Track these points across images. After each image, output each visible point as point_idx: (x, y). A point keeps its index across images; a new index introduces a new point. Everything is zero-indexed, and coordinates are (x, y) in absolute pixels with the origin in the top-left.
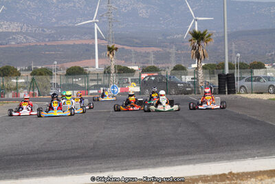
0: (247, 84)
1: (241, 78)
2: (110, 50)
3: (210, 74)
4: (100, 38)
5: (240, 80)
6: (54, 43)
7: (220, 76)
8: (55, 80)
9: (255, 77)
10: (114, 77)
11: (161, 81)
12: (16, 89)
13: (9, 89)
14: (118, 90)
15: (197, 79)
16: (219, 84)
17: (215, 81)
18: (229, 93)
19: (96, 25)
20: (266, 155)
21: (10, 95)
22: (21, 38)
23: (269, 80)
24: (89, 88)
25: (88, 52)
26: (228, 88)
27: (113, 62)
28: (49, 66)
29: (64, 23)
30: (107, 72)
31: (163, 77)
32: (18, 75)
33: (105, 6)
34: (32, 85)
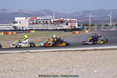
2: (114, 21)
4: (112, 18)
6: (102, 19)
8: (102, 27)
10: (114, 27)
12: (94, 29)
13: (93, 29)
14: (115, 29)
19: (111, 16)
21: (93, 30)
22: (95, 18)
24: (109, 29)
25: (109, 21)
27: (114, 23)
28: (101, 24)
29: (104, 15)
30: (113, 25)
32: (95, 26)
33: (113, 12)
34: (98, 28)
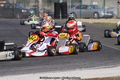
0: (77, 11)
1: (72, 6)
3: (48, 2)
5: (71, 7)
7: (56, 4)
9: (83, 5)
11: (8, 7)
15: (38, 6)
16: (55, 10)
17: (52, 8)
18: (63, 17)
20: (90, 67)
23: (94, 8)
26: (62, 14)
31: (10, 4)
